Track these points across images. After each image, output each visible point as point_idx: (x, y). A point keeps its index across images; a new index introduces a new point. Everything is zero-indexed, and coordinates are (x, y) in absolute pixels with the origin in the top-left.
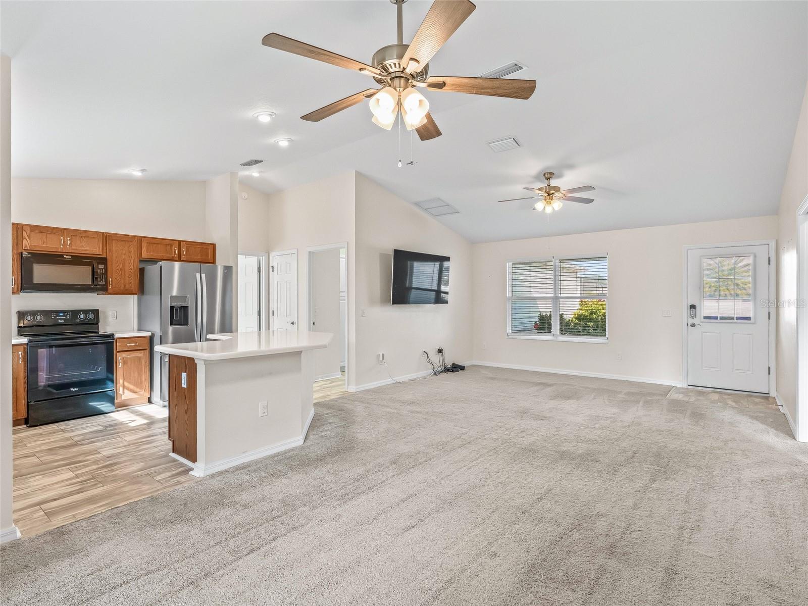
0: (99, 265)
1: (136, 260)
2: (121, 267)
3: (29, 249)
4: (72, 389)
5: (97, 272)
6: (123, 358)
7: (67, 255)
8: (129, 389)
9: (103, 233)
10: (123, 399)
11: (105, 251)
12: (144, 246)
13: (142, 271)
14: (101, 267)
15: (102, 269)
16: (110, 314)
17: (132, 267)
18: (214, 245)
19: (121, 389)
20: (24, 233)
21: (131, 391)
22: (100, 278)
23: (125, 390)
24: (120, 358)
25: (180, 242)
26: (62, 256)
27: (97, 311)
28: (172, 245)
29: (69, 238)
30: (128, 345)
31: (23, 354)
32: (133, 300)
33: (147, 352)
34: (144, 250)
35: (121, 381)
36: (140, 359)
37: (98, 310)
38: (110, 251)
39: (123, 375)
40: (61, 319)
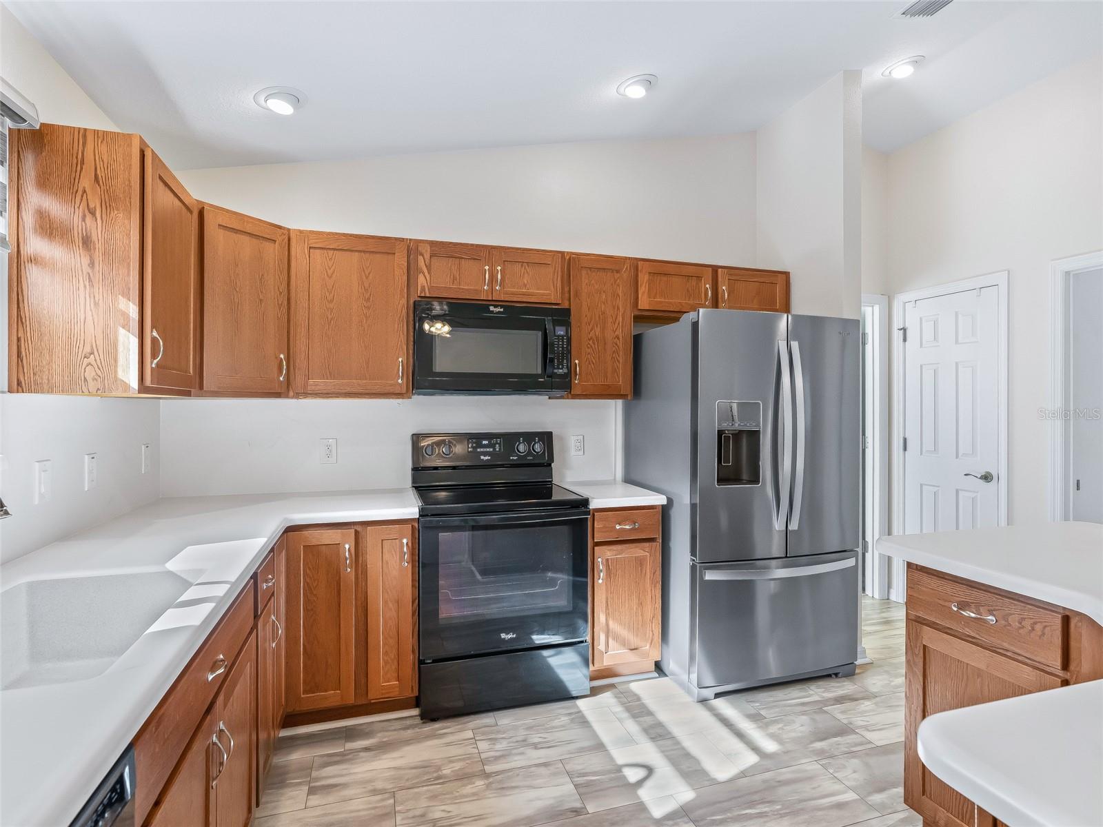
0: (557, 328)
1: (628, 312)
2: (598, 330)
3: (428, 295)
4: (503, 636)
5: (553, 344)
6: (607, 560)
7: (496, 306)
8: (617, 638)
9: (562, 253)
10: (605, 664)
11: (567, 295)
12: (644, 278)
13: (637, 341)
14: (561, 331)
15: (563, 336)
16: (572, 441)
17: (619, 332)
18: (787, 274)
19: (602, 637)
20: (420, 258)
21: (623, 643)
22: (558, 360)
23: (610, 641)
24: (602, 557)
25: (715, 269)
26: (485, 308)
27: (549, 435)
28: (699, 278)
29: (499, 268)
30: (618, 527)
31: (410, 544)
32: (614, 409)
33: (658, 545)
34: (643, 290)
35: (601, 618)
36: (640, 562)
37: (551, 433)
38: (577, 295)
39: (607, 602)
40: (485, 454)
